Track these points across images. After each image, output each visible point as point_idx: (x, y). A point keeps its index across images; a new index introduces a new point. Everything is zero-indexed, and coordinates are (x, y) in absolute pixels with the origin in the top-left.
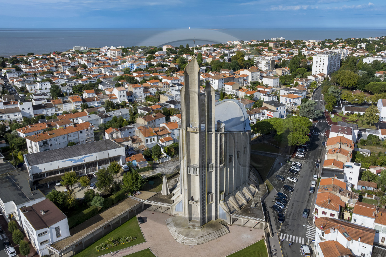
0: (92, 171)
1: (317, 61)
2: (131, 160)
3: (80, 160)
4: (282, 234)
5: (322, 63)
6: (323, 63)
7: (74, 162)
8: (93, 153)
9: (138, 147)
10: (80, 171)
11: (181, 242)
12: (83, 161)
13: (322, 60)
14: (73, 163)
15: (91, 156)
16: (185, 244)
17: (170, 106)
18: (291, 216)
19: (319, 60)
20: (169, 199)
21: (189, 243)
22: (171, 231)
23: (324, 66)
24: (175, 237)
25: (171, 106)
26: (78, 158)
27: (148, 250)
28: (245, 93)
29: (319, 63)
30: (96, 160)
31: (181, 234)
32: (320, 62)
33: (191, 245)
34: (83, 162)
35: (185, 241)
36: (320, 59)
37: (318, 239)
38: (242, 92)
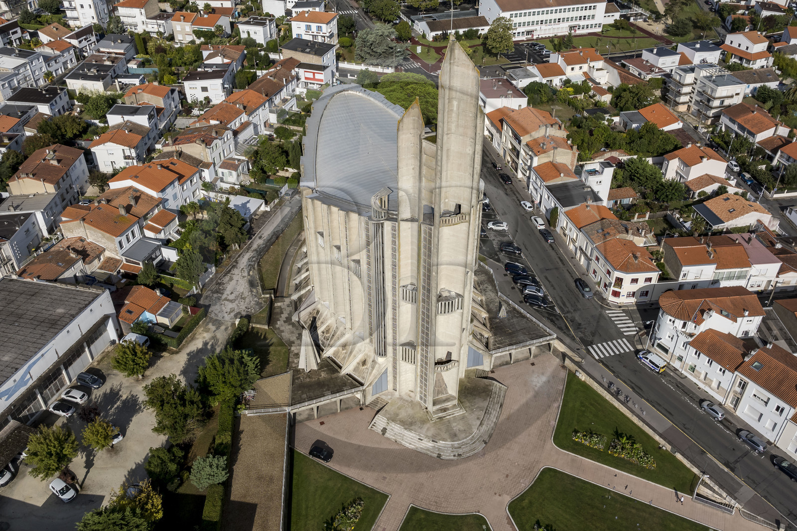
0: (55, 391)
2: (133, 317)
3: (22, 382)
4: (590, 348)
7: (6, 397)
8: (44, 345)
9: (101, 268)
10: (28, 411)
11: (454, 456)
12: (28, 380)
14: (7, 400)
15: (43, 355)
16: (464, 456)
17: (35, 108)
18: (568, 305)
20: (335, 375)
21: (471, 450)
22: (410, 444)
24: (433, 453)
25: (37, 110)
26: (15, 381)
27: (414, 511)
28: (193, 23)
30: (55, 359)
31: (440, 440)
33: (476, 451)
34: (31, 383)
35: (460, 451)
37: (678, 336)
38: (182, 23)
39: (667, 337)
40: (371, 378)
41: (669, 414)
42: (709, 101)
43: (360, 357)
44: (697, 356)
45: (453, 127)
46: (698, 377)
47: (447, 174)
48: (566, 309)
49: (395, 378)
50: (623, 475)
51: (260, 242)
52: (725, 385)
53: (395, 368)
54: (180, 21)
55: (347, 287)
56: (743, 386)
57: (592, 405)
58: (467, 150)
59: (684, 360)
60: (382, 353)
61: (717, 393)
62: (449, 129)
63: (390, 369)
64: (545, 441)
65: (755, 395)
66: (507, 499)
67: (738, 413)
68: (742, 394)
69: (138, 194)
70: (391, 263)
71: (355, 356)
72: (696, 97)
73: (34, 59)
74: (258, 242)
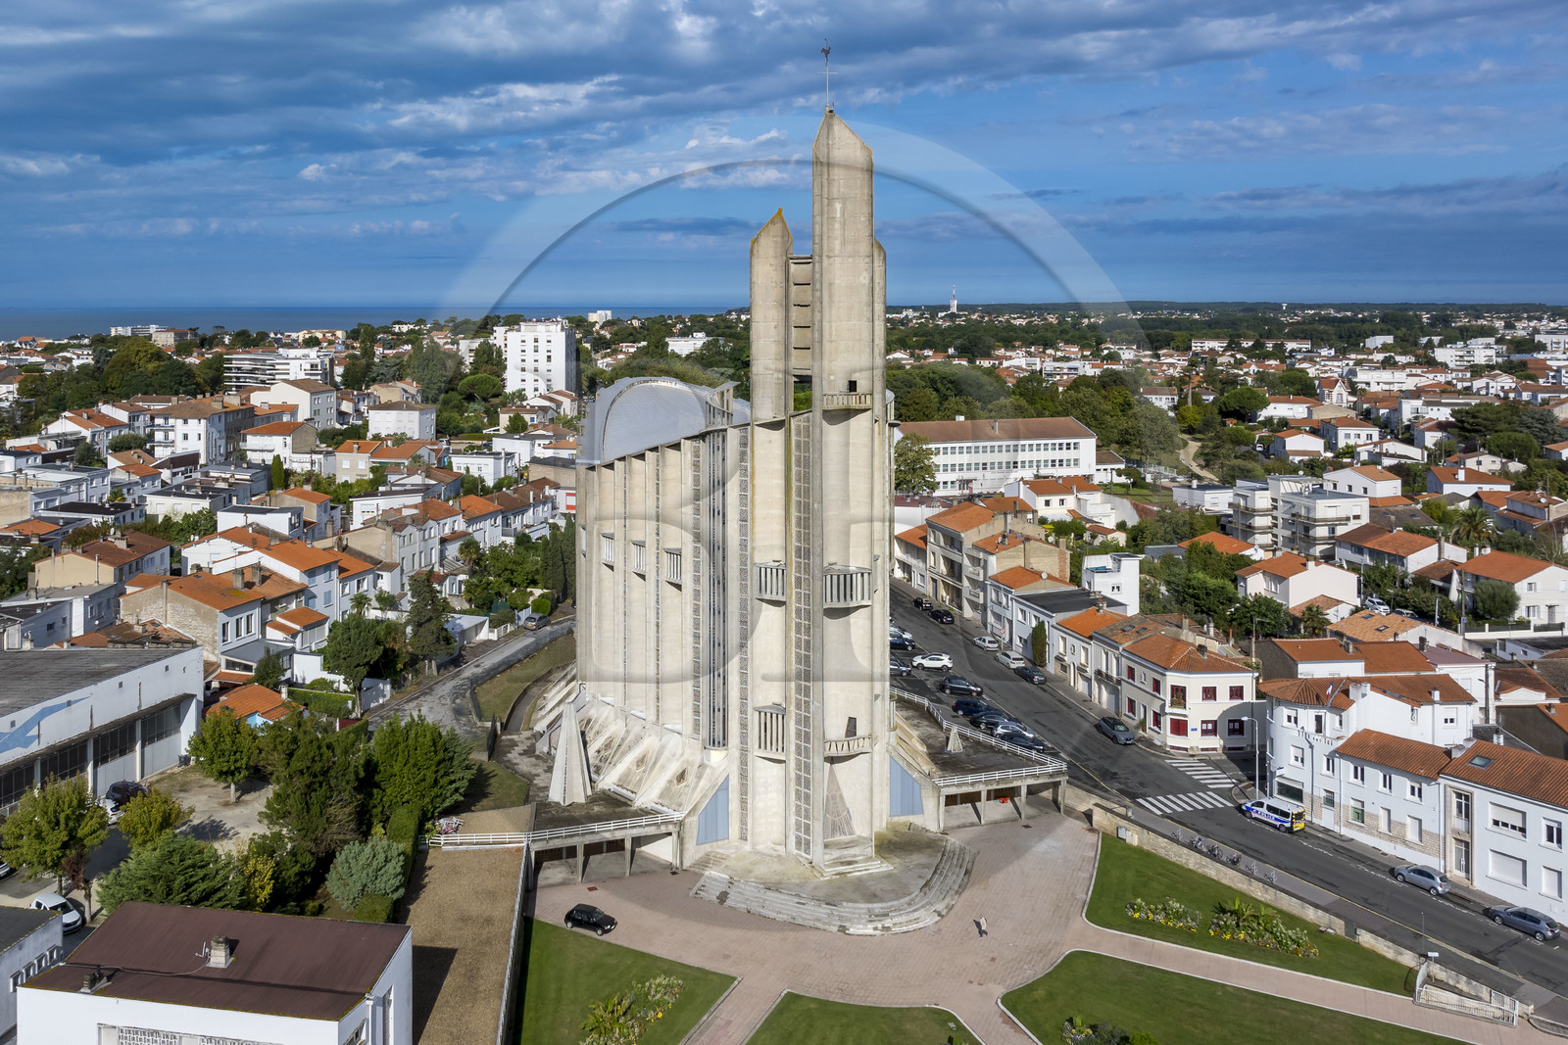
1: (523, 351)
3: (23, 735)
4: (1141, 802)
5: (542, 356)
6: (549, 357)
12: (32, 739)
13: (543, 346)
15: (69, 703)
17: (88, 521)
19: (530, 346)
22: (779, 913)
23: (552, 365)
26: (12, 725)
28: (373, 455)
29: (530, 356)
30: (87, 729)
32: (536, 351)
36: (536, 341)
37: (1311, 747)
38: (355, 455)
39: (1292, 761)
40: (696, 796)
41: (1330, 885)
42: (1307, 529)
43: (674, 768)
44: (1359, 781)
45: (837, 245)
46: (1374, 831)
47: (831, 328)
48: (1082, 757)
49: (743, 802)
50: (1249, 965)
51: (479, 670)
52: (1432, 825)
53: (743, 775)
54: (352, 451)
55: (653, 619)
56: (1466, 810)
57: (1160, 874)
58: (861, 279)
59: (1336, 800)
60: (718, 740)
61: (1423, 850)
62: (831, 250)
63: (734, 781)
64: (1068, 918)
65: (1496, 823)
66: (1000, 990)
67: (1479, 884)
68: (1470, 831)
69: (268, 574)
70: (737, 517)
71: (663, 767)
72: (1283, 533)
73: (97, 476)
74: (469, 671)
